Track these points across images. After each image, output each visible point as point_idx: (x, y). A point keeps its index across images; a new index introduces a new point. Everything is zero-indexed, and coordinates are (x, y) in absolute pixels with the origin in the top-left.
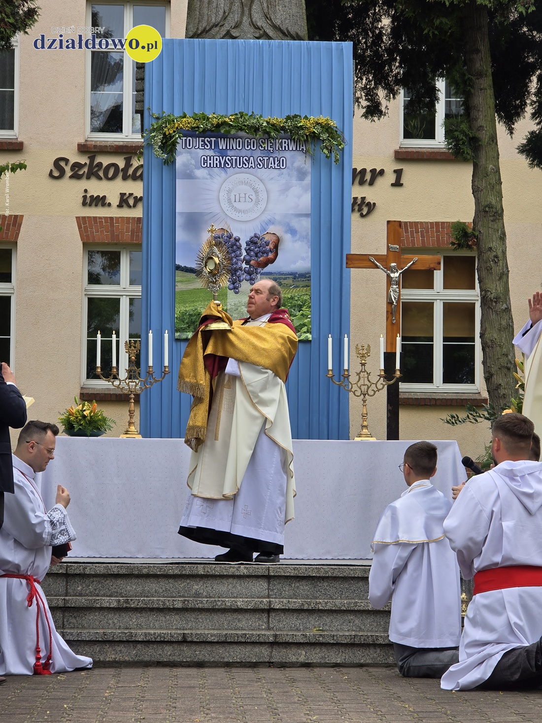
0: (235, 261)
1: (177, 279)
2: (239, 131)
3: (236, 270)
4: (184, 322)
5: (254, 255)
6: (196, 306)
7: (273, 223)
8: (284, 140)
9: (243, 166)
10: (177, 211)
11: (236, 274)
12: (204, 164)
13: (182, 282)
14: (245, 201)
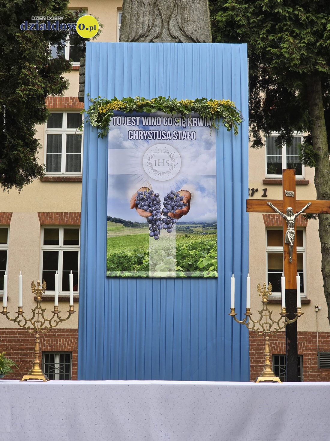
0: (155, 214)
1: (109, 228)
2: (159, 111)
3: (156, 221)
4: (113, 263)
5: (171, 208)
6: (124, 250)
7: (186, 183)
8: (194, 119)
9: (161, 138)
10: (109, 173)
11: (156, 223)
12: (131, 137)
13: (112, 230)
14: (163, 165)
